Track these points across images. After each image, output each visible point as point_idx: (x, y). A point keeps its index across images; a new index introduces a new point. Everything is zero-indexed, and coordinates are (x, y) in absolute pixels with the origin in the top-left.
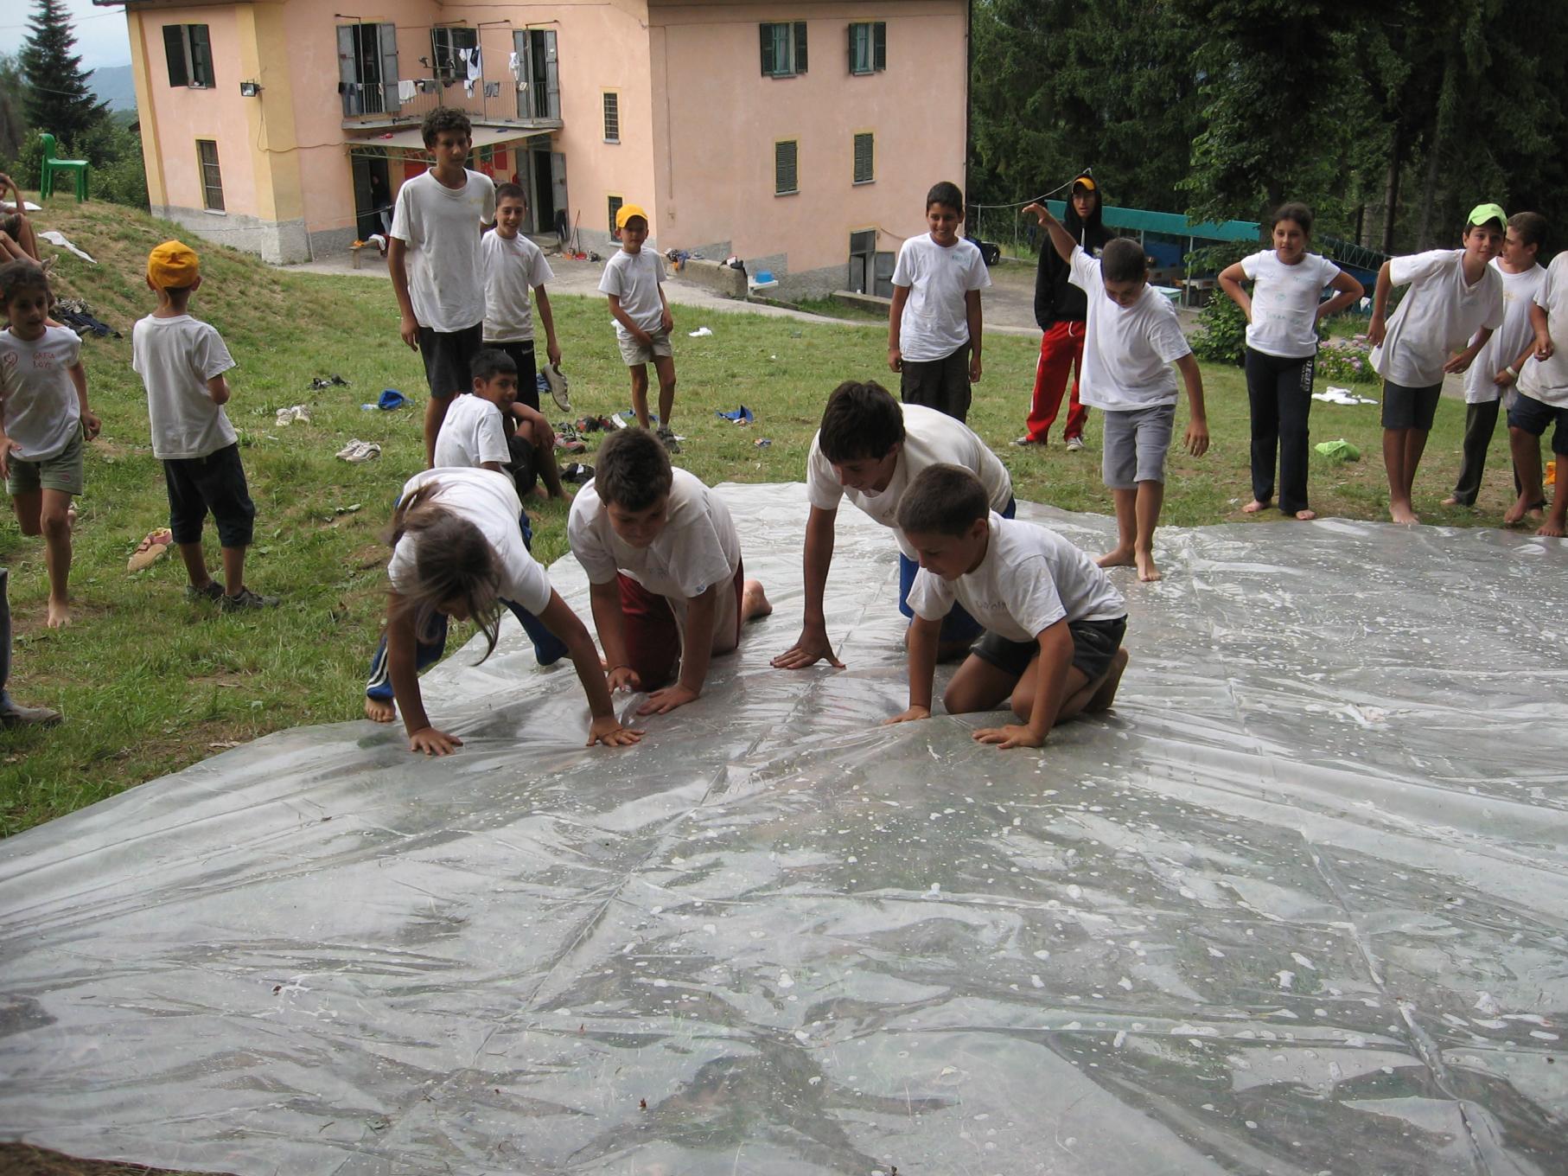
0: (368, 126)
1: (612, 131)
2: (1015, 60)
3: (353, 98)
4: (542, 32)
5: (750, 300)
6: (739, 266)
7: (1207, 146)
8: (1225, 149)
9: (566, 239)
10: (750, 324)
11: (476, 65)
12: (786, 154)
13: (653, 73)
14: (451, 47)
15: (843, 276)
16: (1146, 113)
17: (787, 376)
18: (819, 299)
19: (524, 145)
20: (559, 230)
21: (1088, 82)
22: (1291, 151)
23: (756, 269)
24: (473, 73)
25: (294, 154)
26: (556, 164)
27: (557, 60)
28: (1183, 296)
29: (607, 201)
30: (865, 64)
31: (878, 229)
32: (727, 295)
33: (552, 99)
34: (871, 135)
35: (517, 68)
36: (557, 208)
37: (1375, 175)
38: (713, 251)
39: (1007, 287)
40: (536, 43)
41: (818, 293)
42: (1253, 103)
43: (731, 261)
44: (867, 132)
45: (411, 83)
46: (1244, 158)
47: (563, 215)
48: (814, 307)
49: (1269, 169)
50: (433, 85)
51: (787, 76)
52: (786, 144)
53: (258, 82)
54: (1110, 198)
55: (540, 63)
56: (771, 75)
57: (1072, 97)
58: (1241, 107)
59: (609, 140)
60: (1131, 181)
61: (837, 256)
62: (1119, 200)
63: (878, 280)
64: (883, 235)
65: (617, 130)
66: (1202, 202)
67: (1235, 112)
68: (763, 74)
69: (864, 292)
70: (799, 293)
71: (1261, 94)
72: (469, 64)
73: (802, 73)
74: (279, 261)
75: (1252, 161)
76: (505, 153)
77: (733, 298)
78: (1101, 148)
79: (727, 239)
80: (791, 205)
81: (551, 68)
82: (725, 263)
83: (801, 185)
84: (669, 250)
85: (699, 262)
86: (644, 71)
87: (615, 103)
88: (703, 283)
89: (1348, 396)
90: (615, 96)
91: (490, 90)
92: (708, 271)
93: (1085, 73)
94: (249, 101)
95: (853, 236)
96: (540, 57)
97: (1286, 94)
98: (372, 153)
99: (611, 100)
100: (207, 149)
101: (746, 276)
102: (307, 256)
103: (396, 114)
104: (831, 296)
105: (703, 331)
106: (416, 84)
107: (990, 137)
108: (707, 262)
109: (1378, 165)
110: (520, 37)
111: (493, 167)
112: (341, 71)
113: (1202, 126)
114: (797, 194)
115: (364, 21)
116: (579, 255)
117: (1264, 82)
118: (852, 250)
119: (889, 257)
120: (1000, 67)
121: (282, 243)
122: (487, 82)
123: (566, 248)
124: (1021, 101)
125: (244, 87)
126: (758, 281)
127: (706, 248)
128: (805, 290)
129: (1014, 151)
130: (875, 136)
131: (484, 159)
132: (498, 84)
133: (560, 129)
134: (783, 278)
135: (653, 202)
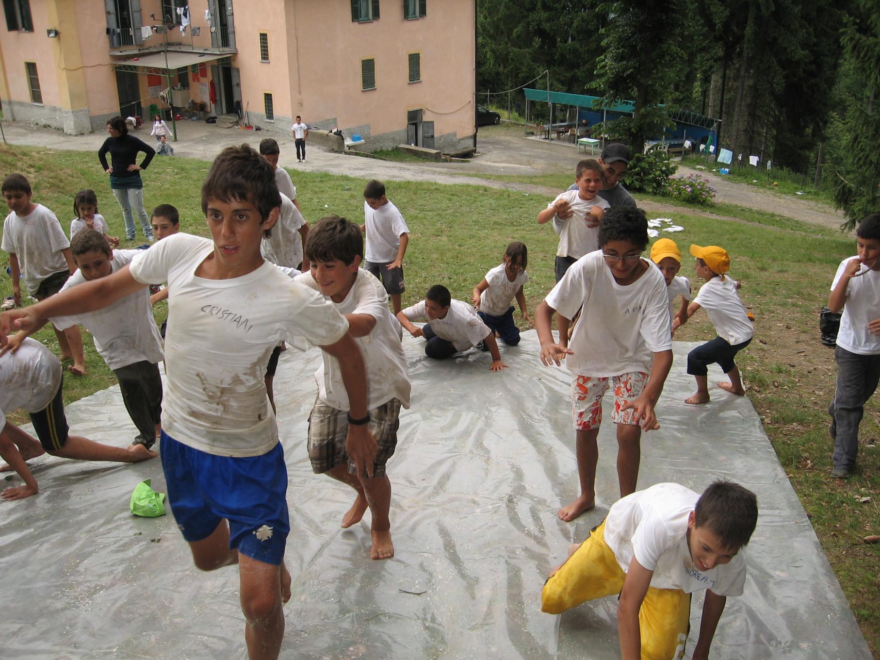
0: (124, 54)
1: (265, 56)
2: (507, 7)
3: (115, 38)
5: (346, 153)
6: (339, 133)
7: (604, 63)
8: (615, 65)
9: (241, 118)
11: (186, 17)
12: (368, 67)
13: (288, 22)
14: (173, 7)
15: (404, 136)
16: (581, 38)
18: (390, 149)
19: (216, 63)
20: (237, 113)
21: (548, 20)
22: (652, 66)
23: (352, 134)
24: (185, 22)
25: (81, 71)
26: (234, 74)
27: (233, 14)
28: (601, 143)
29: (264, 96)
30: (414, 13)
31: (424, 109)
32: (333, 151)
33: (231, 37)
34: (419, 54)
35: (209, 19)
36: (236, 100)
37: (709, 73)
38: (326, 124)
39: (503, 138)
40: (221, 4)
41: (389, 146)
42: (629, 39)
43: (335, 130)
44: (416, 52)
45: (149, 27)
46: (624, 72)
47: (239, 104)
48: (387, 154)
49: (638, 77)
50: (161, 29)
51: (367, 21)
52: (368, 61)
53: (58, 29)
54: (561, 87)
55: (224, 16)
56: (358, 21)
57: (539, 28)
59: (264, 61)
60: (573, 76)
61: (400, 125)
62: (565, 88)
63: (424, 137)
64: (427, 112)
65: (267, 55)
68: (353, 21)
69: (416, 145)
70: (378, 146)
71: (633, 34)
72: (183, 16)
73: (376, 19)
74: (74, 133)
75: (629, 72)
76: (205, 69)
77: (336, 152)
78: (556, 57)
79: (334, 117)
80: (372, 96)
81: (229, 18)
82: (331, 132)
83: (377, 85)
85: (316, 131)
86: (282, 20)
87: (266, 39)
88: (319, 143)
90: (266, 35)
91: (195, 31)
92: (322, 135)
93: (547, 15)
94: (52, 40)
95: (409, 112)
96: (223, 12)
97: (648, 34)
98: (127, 69)
99: (264, 37)
100: (31, 68)
101: (343, 139)
102: (90, 130)
103: (141, 45)
104: (397, 147)
106: (152, 28)
107: (493, 51)
108: (321, 131)
109: (711, 67)
111: (199, 76)
112: (108, 22)
113: (601, 51)
114: (375, 89)
116: (249, 127)
117: (635, 27)
118: (409, 121)
119: (431, 124)
120: (498, 11)
121: (75, 123)
122: (193, 26)
123: (241, 123)
124: (510, 31)
125: (49, 32)
126: (353, 140)
127: (322, 122)
128: (382, 145)
129: (507, 59)
130: (421, 55)
131: (194, 72)
132: (199, 28)
133: (235, 54)
134: (368, 139)
135: (289, 97)
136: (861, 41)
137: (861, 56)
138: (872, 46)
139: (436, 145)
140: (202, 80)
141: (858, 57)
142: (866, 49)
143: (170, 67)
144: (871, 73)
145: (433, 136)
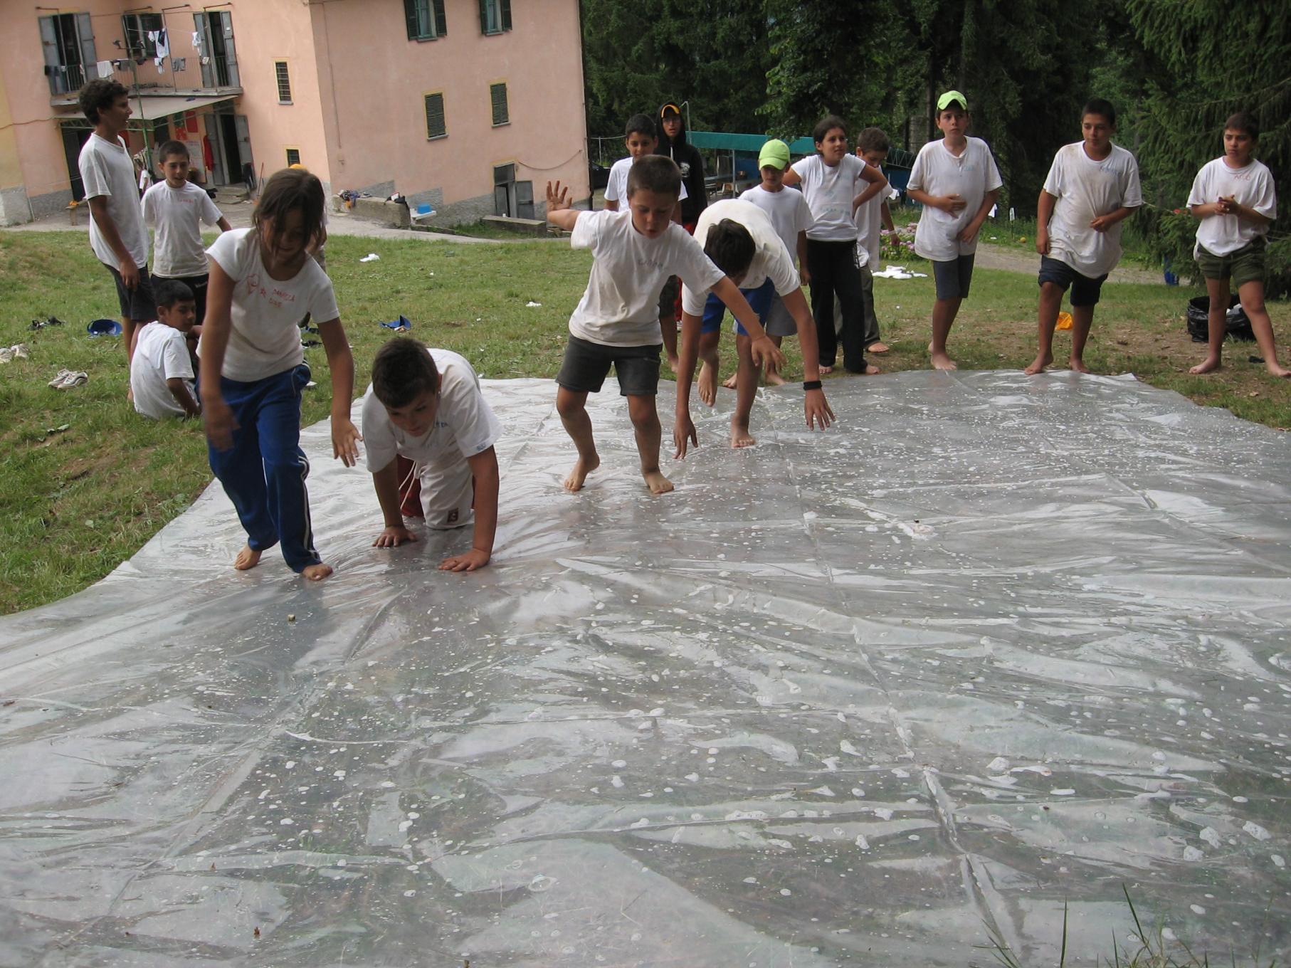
1: (285, 94)
2: (620, 16)
3: (58, 80)
4: (218, 13)
5: (413, 229)
6: (401, 201)
7: (778, 77)
8: (793, 79)
9: (253, 188)
10: (411, 248)
11: (163, 45)
12: (434, 104)
13: (316, 43)
14: (140, 30)
15: (490, 203)
16: (729, 53)
17: (443, 289)
18: (472, 224)
19: (211, 111)
20: (247, 181)
21: (681, 31)
22: (847, 78)
23: (416, 203)
24: (162, 52)
25: (11, 130)
26: (239, 125)
27: (233, 37)
29: (286, 154)
30: (495, 26)
31: (516, 163)
32: (394, 226)
33: (232, 70)
34: (504, 85)
35: (199, 45)
36: (244, 162)
37: (916, 93)
38: (379, 190)
40: (214, 23)
41: (470, 219)
42: (813, 40)
43: (394, 197)
44: (501, 82)
45: (108, 63)
46: (809, 85)
47: (249, 168)
48: (468, 231)
49: (830, 93)
50: (128, 64)
51: (430, 39)
52: (433, 96)
54: (706, 126)
55: (219, 41)
56: (416, 39)
57: (668, 44)
58: (804, 44)
59: (283, 102)
60: (721, 110)
61: (484, 187)
62: (712, 126)
63: (519, 204)
64: (520, 167)
65: (289, 93)
66: (780, 123)
67: (799, 48)
68: (409, 39)
69: (509, 215)
70: (455, 220)
71: (818, 33)
72: (158, 44)
73: (442, 36)
74: (6, 223)
75: (816, 87)
76: (195, 118)
77: (399, 228)
78: (695, 84)
79: (390, 179)
80: (441, 147)
81: (229, 43)
82: (390, 199)
83: (448, 130)
84: (342, 191)
85: (367, 200)
86: (308, 42)
87: (286, 70)
88: (372, 217)
89: (903, 272)
90: (285, 64)
91: (177, 65)
92: (376, 204)
93: (678, 24)
95: (496, 169)
96: (218, 35)
97: (839, 32)
98: (79, 125)
99: (282, 68)
101: (408, 209)
102: (29, 217)
104: (481, 220)
105: (372, 257)
106: (112, 63)
107: (604, 81)
108: (375, 199)
109: (918, 85)
110: (200, 19)
111: (186, 131)
112: (46, 56)
113: (775, 61)
114: (446, 137)
115: (63, 12)
117: (821, 23)
118: (496, 181)
119: (528, 185)
120: (608, 23)
121: (7, 208)
122: (174, 57)
124: (627, 49)
126: (419, 212)
127: (373, 188)
128: (460, 217)
129: (625, 91)
130: (507, 86)
131: (177, 124)
132: (184, 60)
133: (240, 95)
134: (439, 209)
135: (325, 153)
136: (1154, 5)
137: (1156, 24)
138: (1170, 10)
139: (536, 215)
140: (191, 136)
141: (1151, 27)
142: (1161, 14)
143: (147, 117)
144: (1170, 47)
145: (531, 203)
